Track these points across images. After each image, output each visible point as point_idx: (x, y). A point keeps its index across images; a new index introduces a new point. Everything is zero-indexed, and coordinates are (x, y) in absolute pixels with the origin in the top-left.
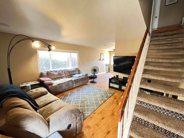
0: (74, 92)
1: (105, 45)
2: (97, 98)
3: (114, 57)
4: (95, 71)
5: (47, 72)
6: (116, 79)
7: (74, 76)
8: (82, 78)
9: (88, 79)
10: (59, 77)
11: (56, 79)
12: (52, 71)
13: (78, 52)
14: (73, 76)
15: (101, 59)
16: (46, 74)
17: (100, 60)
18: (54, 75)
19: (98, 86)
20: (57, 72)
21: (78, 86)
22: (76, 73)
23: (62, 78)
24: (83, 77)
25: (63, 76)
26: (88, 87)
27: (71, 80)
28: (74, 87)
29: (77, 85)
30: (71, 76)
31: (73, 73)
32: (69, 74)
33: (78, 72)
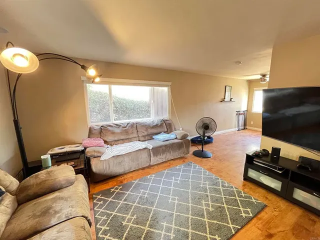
0: (149, 177)
1: (236, 62)
2: (202, 216)
3: (265, 91)
4: (206, 127)
5: (102, 127)
6: (269, 159)
7: (156, 136)
8: (173, 144)
9: (188, 147)
10: (123, 137)
11: (118, 142)
12: (110, 126)
13: (170, 83)
14: (154, 137)
15: (226, 100)
16: (99, 130)
17: (223, 101)
18: (113, 133)
19: (210, 169)
20: (121, 127)
21: (161, 161)
22: (163, 130)
23: (129, 140)
24: (176, 141)
25: (131, 136)
26: (185, 166)
27: (146, 148)
28: (151, 163)
29: (158, 160)
30: (150, 137)
31: (154, 131)
32: (146, 133)
33: (168, 128)
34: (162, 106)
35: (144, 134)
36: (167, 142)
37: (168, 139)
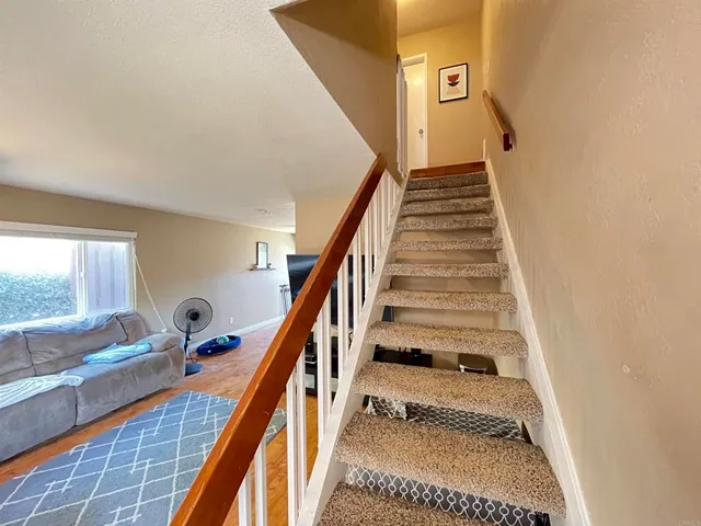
0: (72, 452)
3: (291, 258)
7: (92, 356)
9: (179, 365)
13: (134, 235)
14: (87, 358)
15: (259, 267)
17: (254, 268)
21: (109, 409)
22: (114, 338)
24: (149, 356)
27: (61, 387)
28: (80, 421)
29: (102, 407)
30: (75, 360)
31: (88, 343)
32: (59, 353)
33: (128, 331)
34: (113, 285)
35: (52, 357)
36: (125, 363)
37: (129, 354)
